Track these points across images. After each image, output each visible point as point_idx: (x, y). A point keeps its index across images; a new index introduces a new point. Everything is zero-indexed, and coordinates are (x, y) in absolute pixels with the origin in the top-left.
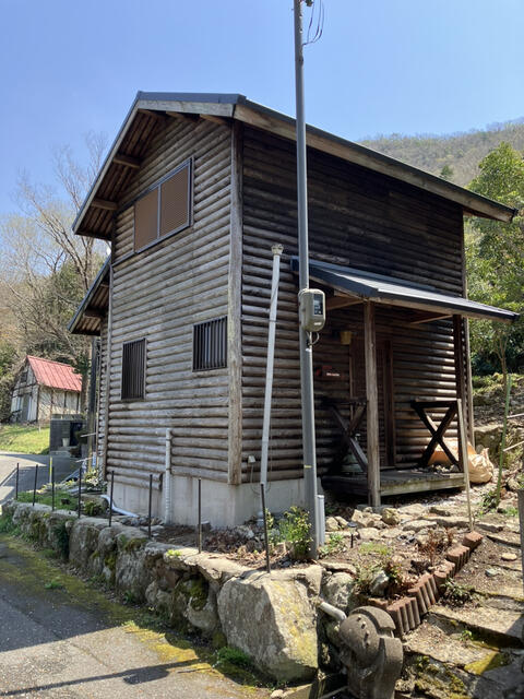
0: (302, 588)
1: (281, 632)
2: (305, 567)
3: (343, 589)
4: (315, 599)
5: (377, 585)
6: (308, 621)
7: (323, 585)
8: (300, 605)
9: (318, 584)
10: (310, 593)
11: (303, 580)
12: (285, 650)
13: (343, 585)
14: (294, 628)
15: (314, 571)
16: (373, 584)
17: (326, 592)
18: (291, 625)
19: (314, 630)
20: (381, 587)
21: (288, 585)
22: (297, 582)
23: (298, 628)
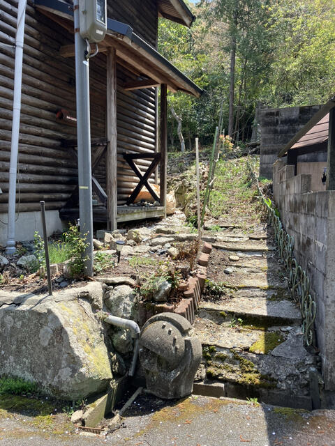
0: (87, 305)
1: (77, 353)
2: (84, 285)
3: (127, 300)
4: (101, 314)
5: (162, 292)
6: (96, 336)
7: (106, 299)
8: (88, 322)
9: (101, 299)
10: (95, 308)
11: (86, 297)
12: (83, 370)
13: (126, 297)
14: (87, 346)
15: (94, 287)
16: (159, 291)
17: (109, 305)
18: (84, 344)
19: (103, 342)
20: (166, 293)
21: (74, 305)
22: (81, 300)
23: (91, 345)
